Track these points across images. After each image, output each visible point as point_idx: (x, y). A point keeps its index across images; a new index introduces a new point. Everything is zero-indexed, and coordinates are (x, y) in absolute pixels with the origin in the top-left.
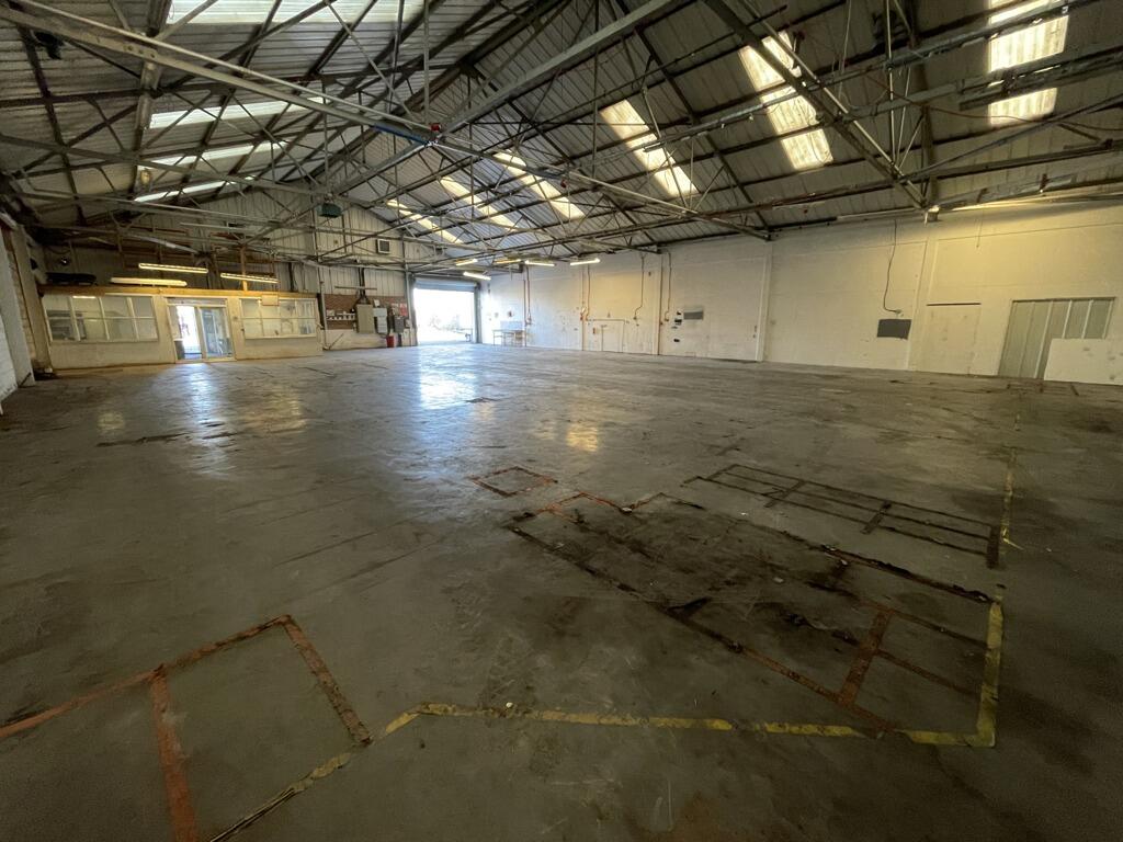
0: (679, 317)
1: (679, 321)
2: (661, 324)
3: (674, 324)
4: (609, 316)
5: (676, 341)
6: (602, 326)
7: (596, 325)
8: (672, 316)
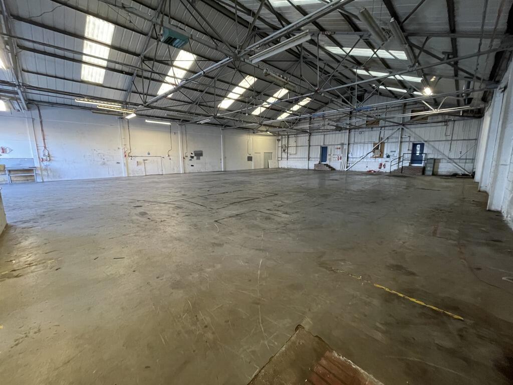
0: (192, 155)
1: (192, 157)
2: (184, 158)
3: (190, 158)
4: (149, 154)
5: (192, 166)
6: (144, 160)
7: (140, 160)
8: (189, 155)
